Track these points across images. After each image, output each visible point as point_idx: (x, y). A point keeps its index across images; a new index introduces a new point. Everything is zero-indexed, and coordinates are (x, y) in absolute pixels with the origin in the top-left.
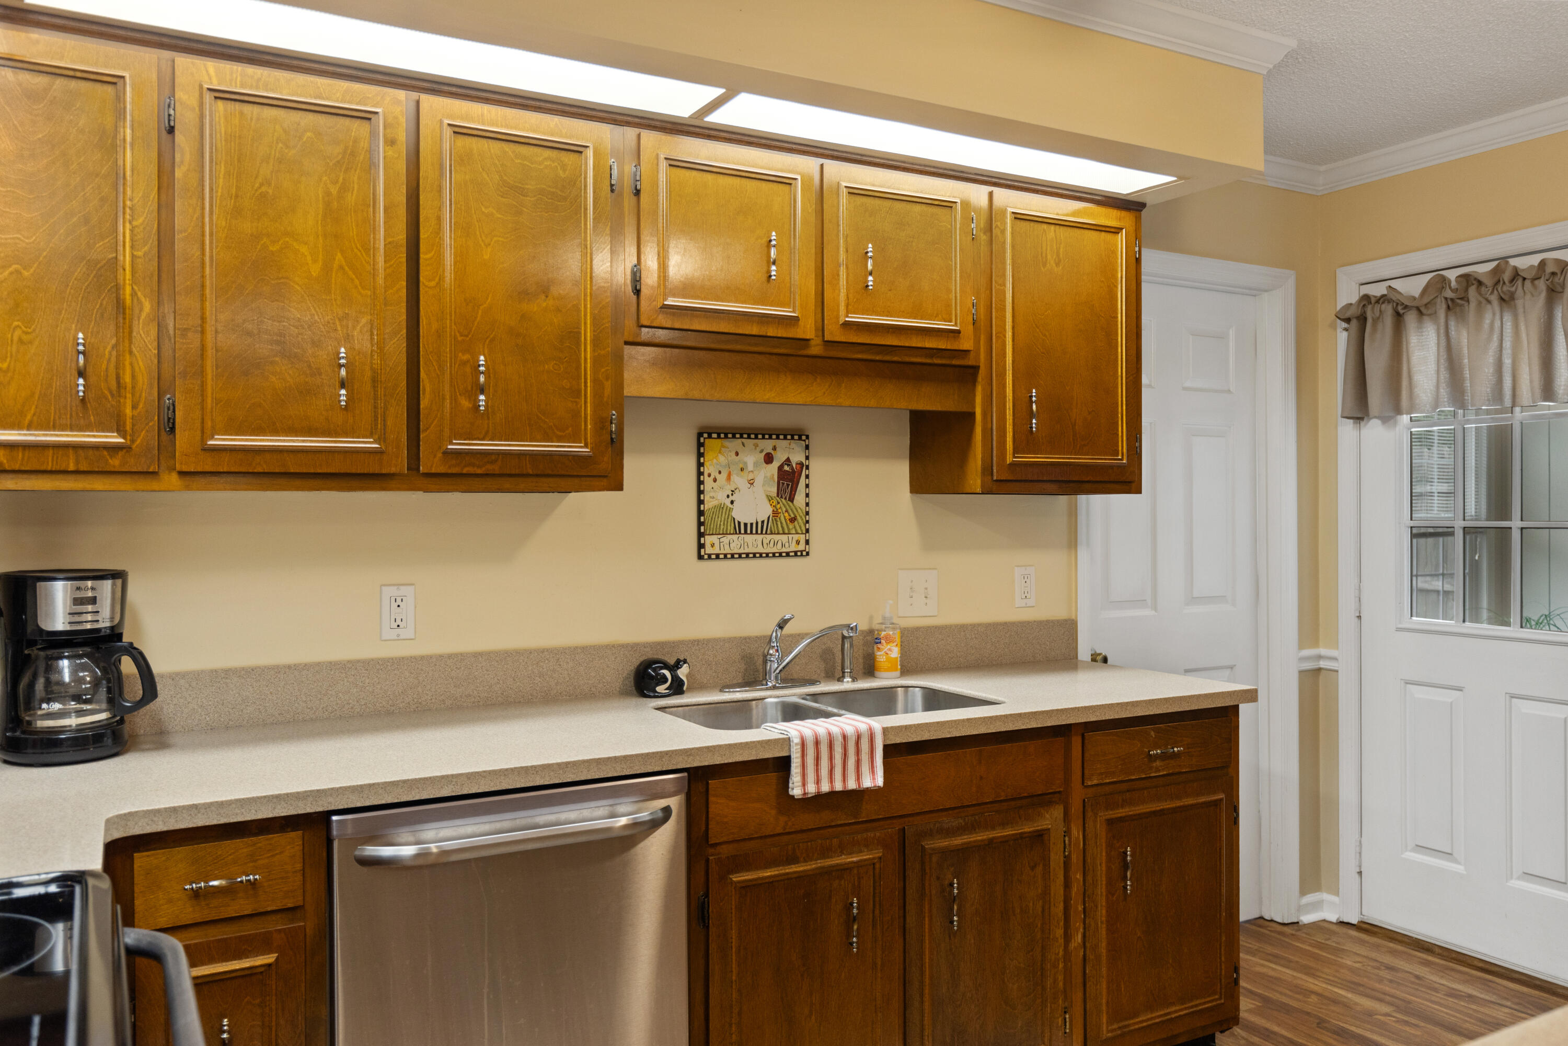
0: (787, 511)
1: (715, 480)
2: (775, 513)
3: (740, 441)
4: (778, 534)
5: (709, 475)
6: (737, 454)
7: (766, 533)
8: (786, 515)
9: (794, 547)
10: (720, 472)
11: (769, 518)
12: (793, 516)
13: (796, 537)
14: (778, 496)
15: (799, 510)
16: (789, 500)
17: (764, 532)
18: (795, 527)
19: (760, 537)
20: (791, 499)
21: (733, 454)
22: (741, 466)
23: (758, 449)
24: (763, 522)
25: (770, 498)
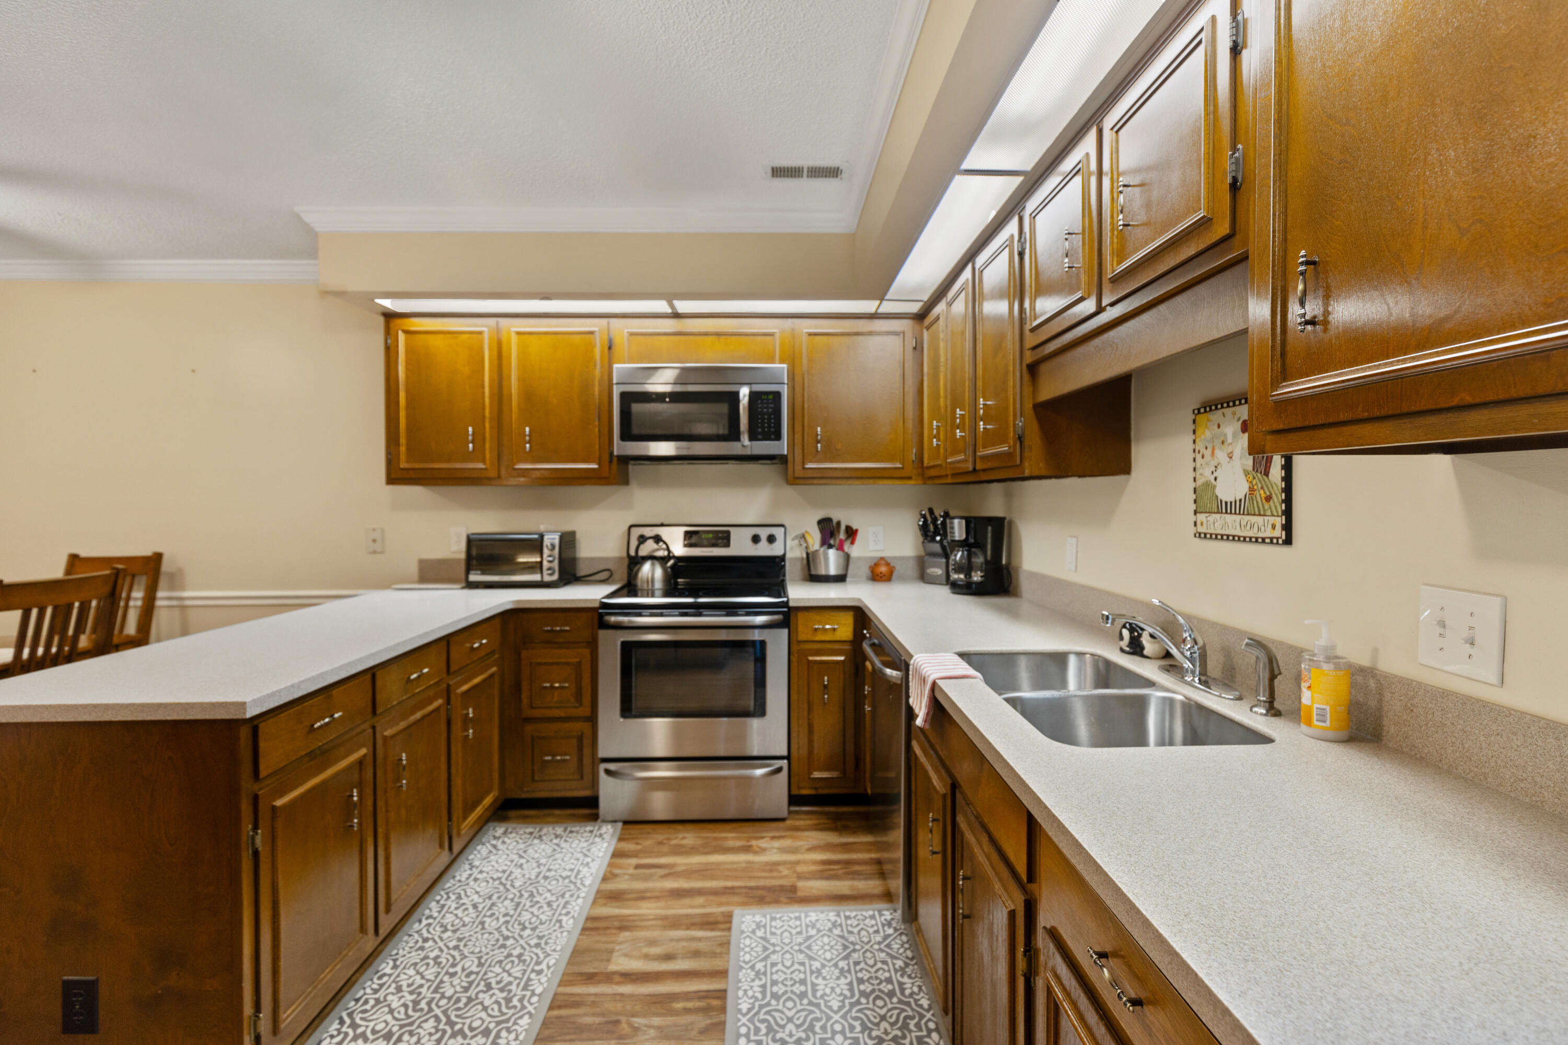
0: (1262, 488)
1: (1203, 457)
2: (1252, 489)
3: (1220, 412)
4: (1254, 515)
5: (1199, 452)
6: (1219, 426)
7: (1243, 514)
8: (1262, 492)
9: (1269, 533)
10: (1206, 448)
11: (1246, 496)
12: (1268, 493)
13: (1272, 520)
14: (1254, 470)
15: (1274, 487)
16: (1265, 474)
17: (1242, 512)
18: (1270, 508)
19: (1238, 518)
20: (1267, 474)
21: (1216, 426)
22: (1222, 438)
23: (1236, 417)
24: (1240, 500)
25: (1246, 473)
